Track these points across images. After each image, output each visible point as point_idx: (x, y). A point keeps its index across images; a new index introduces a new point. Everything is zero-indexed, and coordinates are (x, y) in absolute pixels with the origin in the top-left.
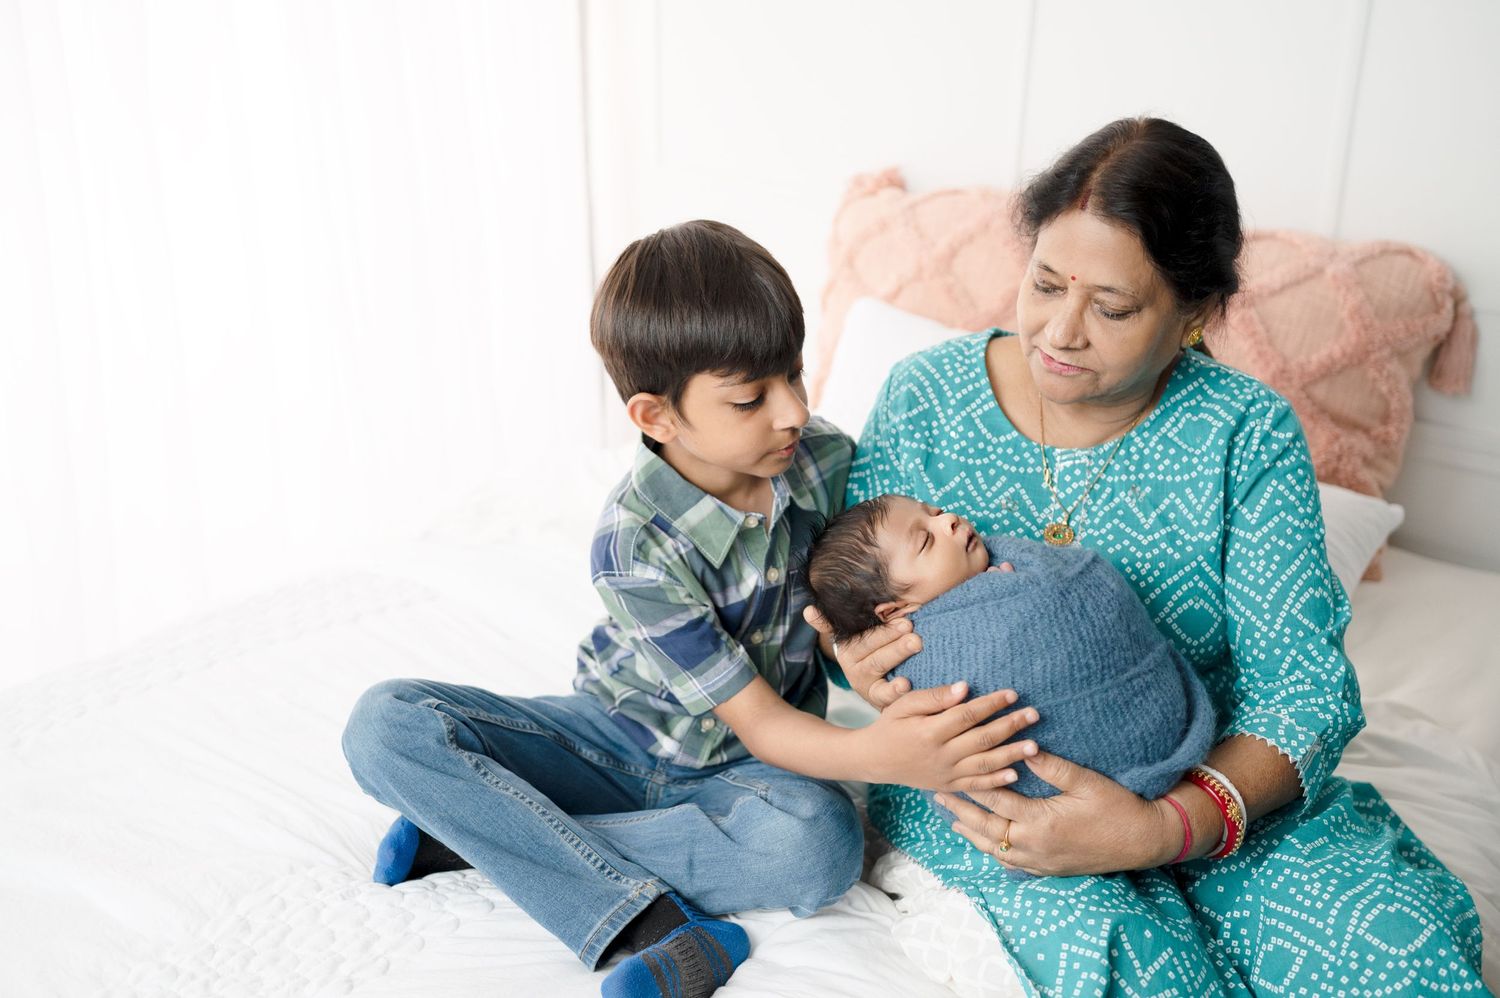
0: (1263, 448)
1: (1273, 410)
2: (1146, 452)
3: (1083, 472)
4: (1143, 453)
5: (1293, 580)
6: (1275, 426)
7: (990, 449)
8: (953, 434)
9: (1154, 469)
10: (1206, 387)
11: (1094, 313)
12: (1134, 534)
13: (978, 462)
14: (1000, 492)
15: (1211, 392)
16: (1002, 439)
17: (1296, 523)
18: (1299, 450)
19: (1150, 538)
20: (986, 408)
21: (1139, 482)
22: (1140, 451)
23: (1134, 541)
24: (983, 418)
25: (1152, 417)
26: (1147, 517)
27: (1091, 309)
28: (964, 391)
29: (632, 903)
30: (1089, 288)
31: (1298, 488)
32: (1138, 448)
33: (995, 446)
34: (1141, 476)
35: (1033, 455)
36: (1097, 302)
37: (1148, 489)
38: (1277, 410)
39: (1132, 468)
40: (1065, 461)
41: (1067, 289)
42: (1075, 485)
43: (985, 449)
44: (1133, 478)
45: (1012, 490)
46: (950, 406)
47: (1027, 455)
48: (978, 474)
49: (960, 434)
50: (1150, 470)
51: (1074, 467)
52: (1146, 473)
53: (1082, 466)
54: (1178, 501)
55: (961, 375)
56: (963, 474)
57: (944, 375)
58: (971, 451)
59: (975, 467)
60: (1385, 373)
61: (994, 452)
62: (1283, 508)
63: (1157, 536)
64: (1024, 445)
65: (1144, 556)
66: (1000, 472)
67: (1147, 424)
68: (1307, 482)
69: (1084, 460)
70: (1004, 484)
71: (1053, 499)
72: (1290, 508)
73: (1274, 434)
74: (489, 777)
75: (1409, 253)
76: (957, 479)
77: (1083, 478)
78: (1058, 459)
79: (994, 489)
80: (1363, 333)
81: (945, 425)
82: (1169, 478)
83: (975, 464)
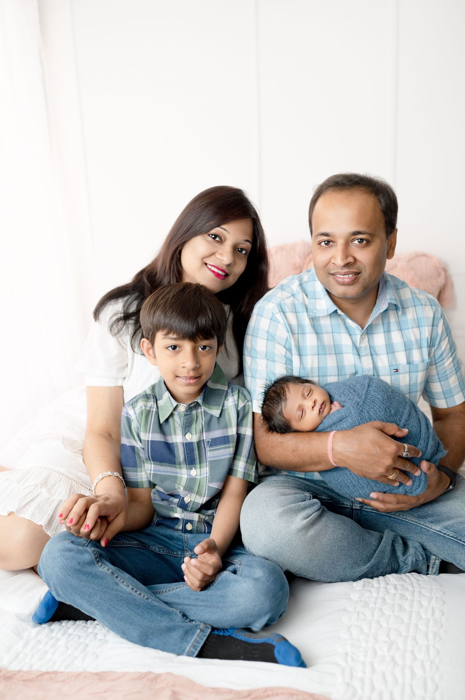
29: (203, 631)
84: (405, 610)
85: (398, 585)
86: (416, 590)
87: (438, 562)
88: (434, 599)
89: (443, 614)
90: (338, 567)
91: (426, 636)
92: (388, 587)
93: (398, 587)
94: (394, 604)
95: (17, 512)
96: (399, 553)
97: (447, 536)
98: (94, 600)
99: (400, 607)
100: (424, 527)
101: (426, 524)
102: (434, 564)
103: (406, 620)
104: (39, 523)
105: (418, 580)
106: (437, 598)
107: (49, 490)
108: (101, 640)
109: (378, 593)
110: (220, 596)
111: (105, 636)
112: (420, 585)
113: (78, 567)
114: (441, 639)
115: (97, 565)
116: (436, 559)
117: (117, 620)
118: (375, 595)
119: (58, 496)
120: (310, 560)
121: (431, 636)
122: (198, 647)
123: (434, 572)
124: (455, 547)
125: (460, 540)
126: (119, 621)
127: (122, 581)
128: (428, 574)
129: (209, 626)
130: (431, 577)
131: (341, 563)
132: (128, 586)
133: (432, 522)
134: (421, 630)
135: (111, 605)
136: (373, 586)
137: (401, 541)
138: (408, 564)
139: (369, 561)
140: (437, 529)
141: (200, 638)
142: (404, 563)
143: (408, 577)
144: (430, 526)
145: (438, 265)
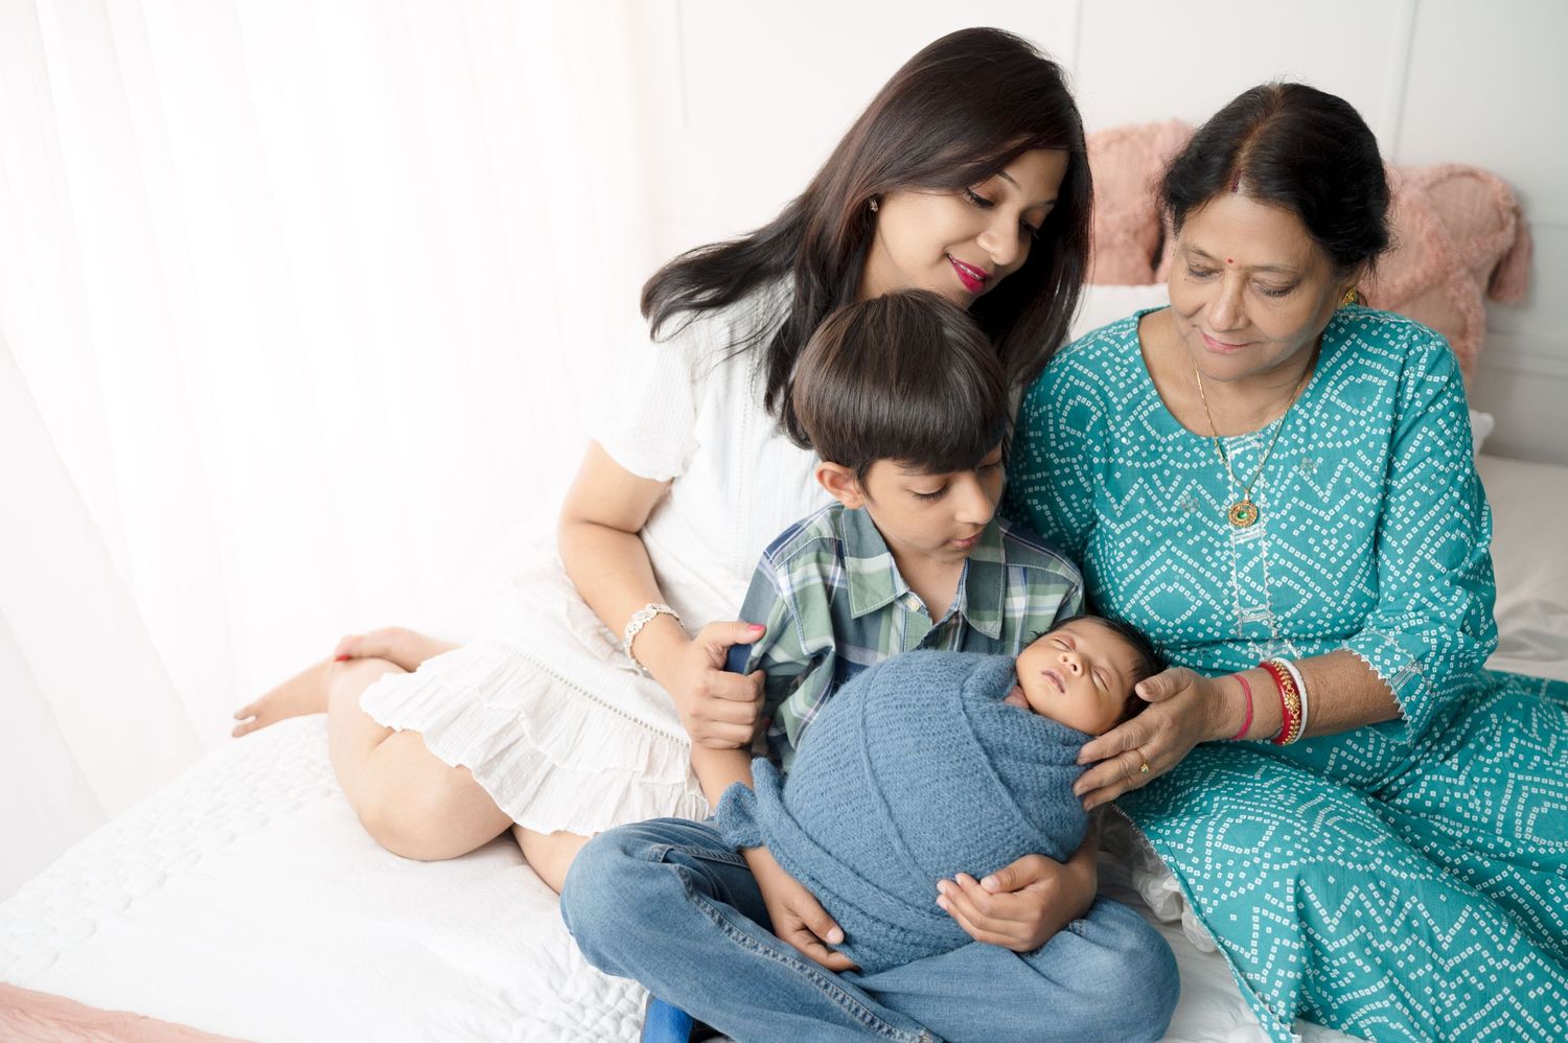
0: (1417, 395)
1: (1426, 355)
2: (1312, 421)
3: (1255, 456)
4: (1309, 424)
5: (1430, 525)
6: (1428, 372)
7: (1161, 449)
8: (1124, 440)
9: (1322, 438)
10: (1359, 341)
11: (1253, 292)
12: (1315, 511)
13: (1153, 465)
14: (1178, 492)
15: (1364, 346)
16: (1171, 438)
17: (1441, 468)
18: (1453, 391)
19: (1332, 513)
20: (1151, 408)
21: (1309, 454)
22: (1306, 423)
23: (1317, 518)
24: (1150, 419)
25: (1311, 387)
26: (1324, 489)
27: (1251, 287)
28: (1130, 396)
30: (1247, 268)
31: (1447, 432)
32: (1304, 420)
33: (1165, 446)
34: (1311, 447)
35: (1202, 448)
36: (1255, 281)
37: (1320, 460)
38: (1431, 352)
39: (1301, 441)
40: (1235, 448)
41: (1222, 270)
42: (1250, 472)
43: (1156, 451)
44: (1303, 450)
45: (1189, 488)
46: (1117, 413)
47: (1196, 450)
48: (1155, 477)
49: (1131, 439)
50: (1319, 439)
51: (1245, 453)
52: (1315, 443)
53: (1253, 451)
54: (1351, 465)
55: (1124, 379)
56: (1141, 480)
57: (1107, 380)
58: (1144, 454)
59: (1151, 471)
60: (1463, 291)
61: (1165, 452)
62: (1431, 455)
63: (1337, 508)
64: (1193, 441)
65: (1329, 533)
66: (1175, 471)
67: (1308, 395)
68: (1457, 423)
69: (1256, 445)
70: (1180, 483)
71: (1230, 488)
72: (1436, 453)
73: (1429, 378)
74: (734, 934)
75: (1471, 174)
76: (1136, 486)
77: (1256, 461)
78: (1228, 447)
79: (1172, 490)
81: (1115, 432)
82: (1339, 445)
83: (1149, 467)
113: (648, 908)
127: (741, 938)
145: (1501, 201)
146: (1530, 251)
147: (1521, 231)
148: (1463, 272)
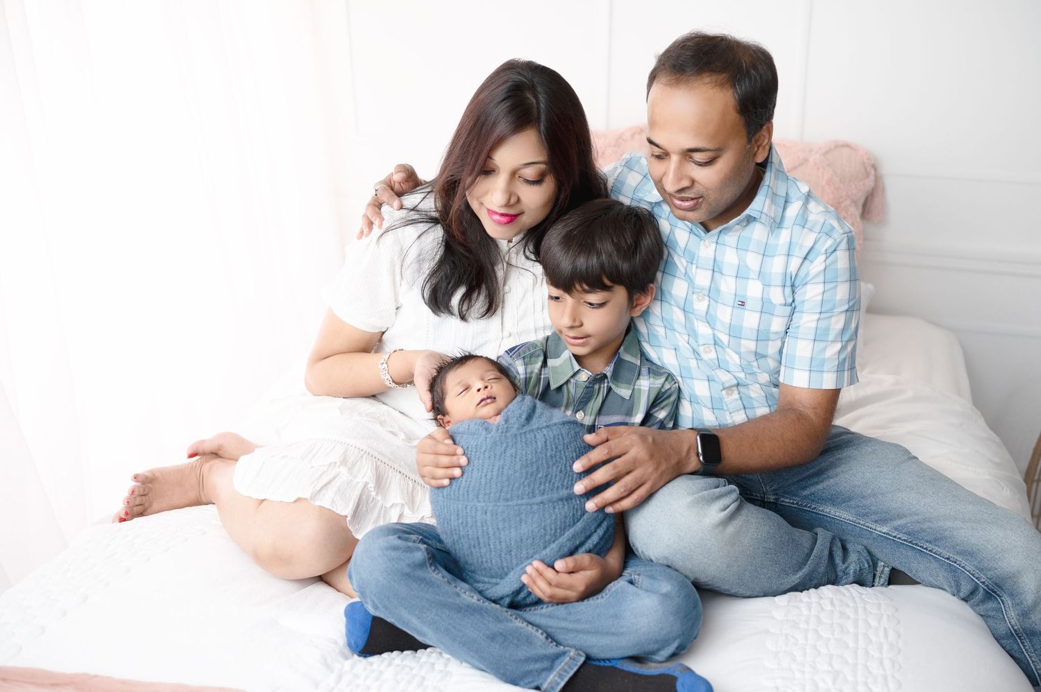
29: (574, 659)
60: (849, 213)
75: (847, 146)
80: (835, 192)
84: (848, 632)
85: (834, 600)
86: (859, 606)
87: (887, 570)
88: (885, 617)
89: (899, 636)
90: (762, 576)
91: (881, 662)
92: (822, 602)
93: (836, 602)
94: (833, 624)
95: (311, 498)
96: (838, 560)
97: (899, 540)
98: (428, 617)
99: (842, 627)
100: (865, 528)
101: (867, 524)
102: (882, 572)
103: (851, 645)
104: (343, 513)
105: (861, 594)
106: (888, 616)
107: (349, 469)
108: (441, 671)
109: (810, 609)
110: (612, 616)
111: (446, 665)
112: (863, 600)
113: (407, 570)
114: (901, 667)
115: (429, 569)
116: (884, 566)
117: (459, 643)
118: (805, 612)
119: (363, 477)
120: (728, 567)
121: (887, 664)
122: (566, 676)
123: (881, 583)
124: (910, 553)
125: (916, 544)
126: (461, 645)
128: (873, 586)
129: (583, 654)
130: (877, 590)
131: (766, 571)
132: (473, 597)
133: (876, 521)
134: (873, 656)
135: (449, 624)
136: (801, 601)
137: (839, 545)
138: (849, 573)
139: (800, 568)
140: (884, 531)
141: (569, 667)
142: (844, 572)
143: (848, 589)
144: (874, 527)
145: (866, 161)
146: (883, 190)
147: (878, 179)
148: (848, 202)
